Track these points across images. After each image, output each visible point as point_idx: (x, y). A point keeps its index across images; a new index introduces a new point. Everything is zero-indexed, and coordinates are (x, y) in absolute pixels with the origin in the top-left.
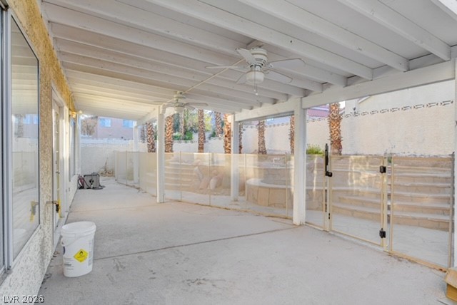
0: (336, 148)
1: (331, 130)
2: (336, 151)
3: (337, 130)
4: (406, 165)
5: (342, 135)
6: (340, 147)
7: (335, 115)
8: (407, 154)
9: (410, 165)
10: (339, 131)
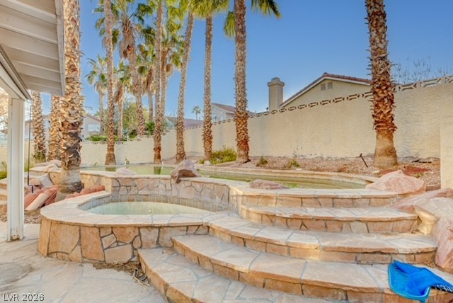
0: (242, 149)
1: (237, 128)
2: (242, 152)
3: (244, 129)
4: (311, 170)
5: (249, 135)
6: (247, 149)
7: (241, 111)
8: (314, 156)
9: (314, 170)
10: (246, 131)
